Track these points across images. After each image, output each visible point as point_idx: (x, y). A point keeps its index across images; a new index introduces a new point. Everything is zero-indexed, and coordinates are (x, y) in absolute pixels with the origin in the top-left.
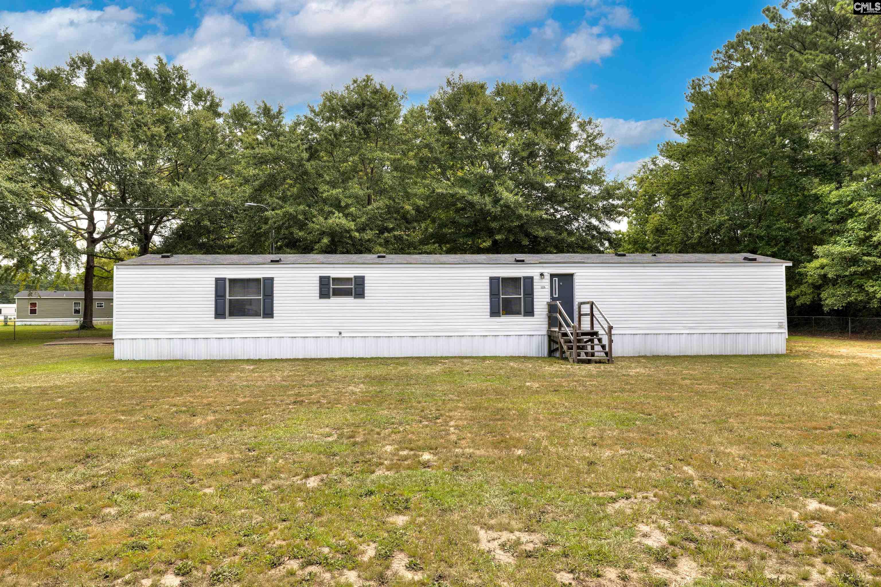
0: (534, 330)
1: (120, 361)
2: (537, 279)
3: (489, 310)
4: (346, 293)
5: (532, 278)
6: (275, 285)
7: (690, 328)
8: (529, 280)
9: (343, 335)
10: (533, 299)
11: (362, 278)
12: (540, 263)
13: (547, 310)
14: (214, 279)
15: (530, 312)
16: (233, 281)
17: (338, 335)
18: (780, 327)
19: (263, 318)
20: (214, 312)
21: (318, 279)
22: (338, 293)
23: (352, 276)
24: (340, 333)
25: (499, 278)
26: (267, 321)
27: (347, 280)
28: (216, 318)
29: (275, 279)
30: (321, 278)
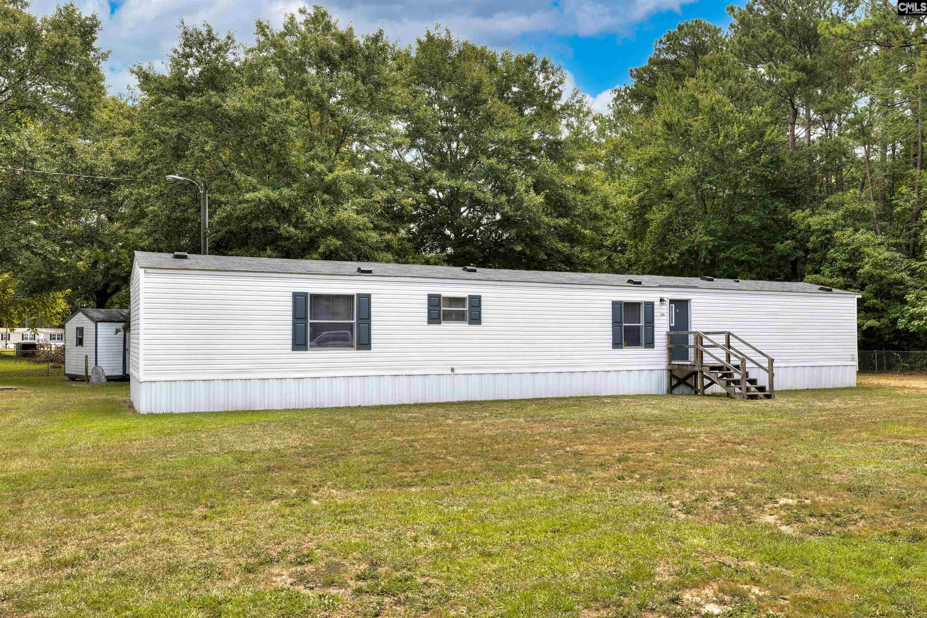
0: (655, 364)
1: (151, 416)
2: (657, 303)
3: (611, 341)
4: (459, 317)
5: (652, 304)
6: (372, 305)
7: (787, 361)
8: (650, 306)
9: (456, 372)
10: (653, 327)
11: (479, 298)
12: (660, 286)
13: (666, 341)
14: (291, 294)
15: (650, 344)
16: (316, 297)
17: (449, 372)
18: (853, 360)
19: (358, 349)
20: (290, 342)
21: (426, 297)
22: (449, 317)
23: (465, 295)
24: (453, 370)
25: (622, 302)
26: (364, 353)
27: (459, 301)
28: (293, 349)
29: (372, 296)
30: (430, 297)
